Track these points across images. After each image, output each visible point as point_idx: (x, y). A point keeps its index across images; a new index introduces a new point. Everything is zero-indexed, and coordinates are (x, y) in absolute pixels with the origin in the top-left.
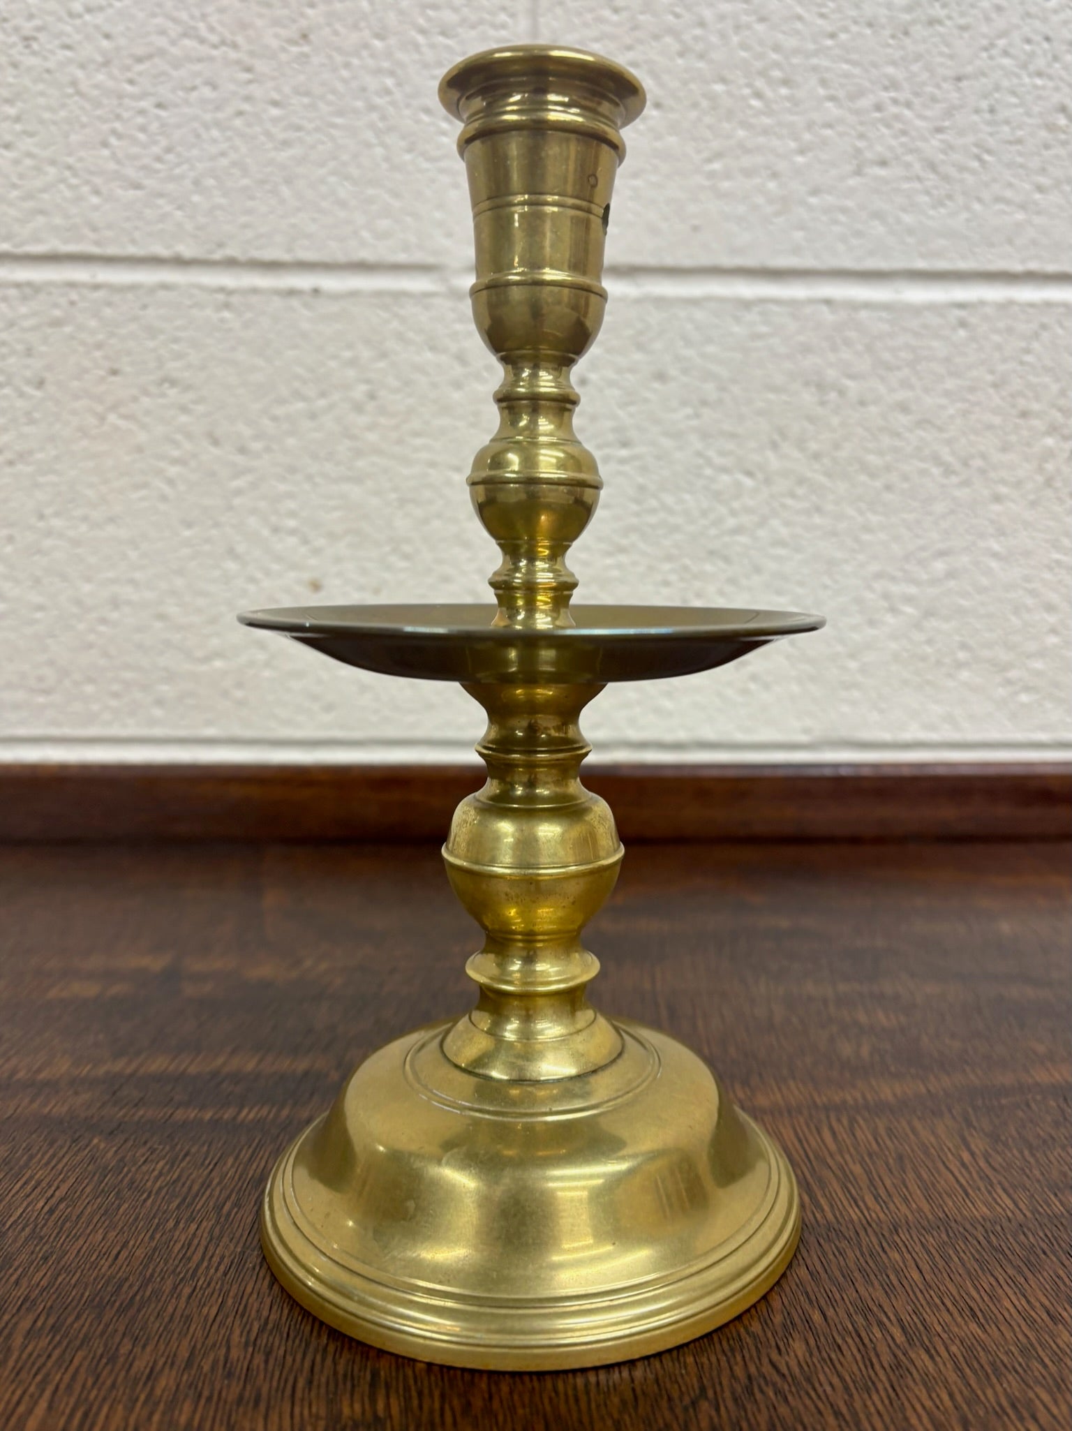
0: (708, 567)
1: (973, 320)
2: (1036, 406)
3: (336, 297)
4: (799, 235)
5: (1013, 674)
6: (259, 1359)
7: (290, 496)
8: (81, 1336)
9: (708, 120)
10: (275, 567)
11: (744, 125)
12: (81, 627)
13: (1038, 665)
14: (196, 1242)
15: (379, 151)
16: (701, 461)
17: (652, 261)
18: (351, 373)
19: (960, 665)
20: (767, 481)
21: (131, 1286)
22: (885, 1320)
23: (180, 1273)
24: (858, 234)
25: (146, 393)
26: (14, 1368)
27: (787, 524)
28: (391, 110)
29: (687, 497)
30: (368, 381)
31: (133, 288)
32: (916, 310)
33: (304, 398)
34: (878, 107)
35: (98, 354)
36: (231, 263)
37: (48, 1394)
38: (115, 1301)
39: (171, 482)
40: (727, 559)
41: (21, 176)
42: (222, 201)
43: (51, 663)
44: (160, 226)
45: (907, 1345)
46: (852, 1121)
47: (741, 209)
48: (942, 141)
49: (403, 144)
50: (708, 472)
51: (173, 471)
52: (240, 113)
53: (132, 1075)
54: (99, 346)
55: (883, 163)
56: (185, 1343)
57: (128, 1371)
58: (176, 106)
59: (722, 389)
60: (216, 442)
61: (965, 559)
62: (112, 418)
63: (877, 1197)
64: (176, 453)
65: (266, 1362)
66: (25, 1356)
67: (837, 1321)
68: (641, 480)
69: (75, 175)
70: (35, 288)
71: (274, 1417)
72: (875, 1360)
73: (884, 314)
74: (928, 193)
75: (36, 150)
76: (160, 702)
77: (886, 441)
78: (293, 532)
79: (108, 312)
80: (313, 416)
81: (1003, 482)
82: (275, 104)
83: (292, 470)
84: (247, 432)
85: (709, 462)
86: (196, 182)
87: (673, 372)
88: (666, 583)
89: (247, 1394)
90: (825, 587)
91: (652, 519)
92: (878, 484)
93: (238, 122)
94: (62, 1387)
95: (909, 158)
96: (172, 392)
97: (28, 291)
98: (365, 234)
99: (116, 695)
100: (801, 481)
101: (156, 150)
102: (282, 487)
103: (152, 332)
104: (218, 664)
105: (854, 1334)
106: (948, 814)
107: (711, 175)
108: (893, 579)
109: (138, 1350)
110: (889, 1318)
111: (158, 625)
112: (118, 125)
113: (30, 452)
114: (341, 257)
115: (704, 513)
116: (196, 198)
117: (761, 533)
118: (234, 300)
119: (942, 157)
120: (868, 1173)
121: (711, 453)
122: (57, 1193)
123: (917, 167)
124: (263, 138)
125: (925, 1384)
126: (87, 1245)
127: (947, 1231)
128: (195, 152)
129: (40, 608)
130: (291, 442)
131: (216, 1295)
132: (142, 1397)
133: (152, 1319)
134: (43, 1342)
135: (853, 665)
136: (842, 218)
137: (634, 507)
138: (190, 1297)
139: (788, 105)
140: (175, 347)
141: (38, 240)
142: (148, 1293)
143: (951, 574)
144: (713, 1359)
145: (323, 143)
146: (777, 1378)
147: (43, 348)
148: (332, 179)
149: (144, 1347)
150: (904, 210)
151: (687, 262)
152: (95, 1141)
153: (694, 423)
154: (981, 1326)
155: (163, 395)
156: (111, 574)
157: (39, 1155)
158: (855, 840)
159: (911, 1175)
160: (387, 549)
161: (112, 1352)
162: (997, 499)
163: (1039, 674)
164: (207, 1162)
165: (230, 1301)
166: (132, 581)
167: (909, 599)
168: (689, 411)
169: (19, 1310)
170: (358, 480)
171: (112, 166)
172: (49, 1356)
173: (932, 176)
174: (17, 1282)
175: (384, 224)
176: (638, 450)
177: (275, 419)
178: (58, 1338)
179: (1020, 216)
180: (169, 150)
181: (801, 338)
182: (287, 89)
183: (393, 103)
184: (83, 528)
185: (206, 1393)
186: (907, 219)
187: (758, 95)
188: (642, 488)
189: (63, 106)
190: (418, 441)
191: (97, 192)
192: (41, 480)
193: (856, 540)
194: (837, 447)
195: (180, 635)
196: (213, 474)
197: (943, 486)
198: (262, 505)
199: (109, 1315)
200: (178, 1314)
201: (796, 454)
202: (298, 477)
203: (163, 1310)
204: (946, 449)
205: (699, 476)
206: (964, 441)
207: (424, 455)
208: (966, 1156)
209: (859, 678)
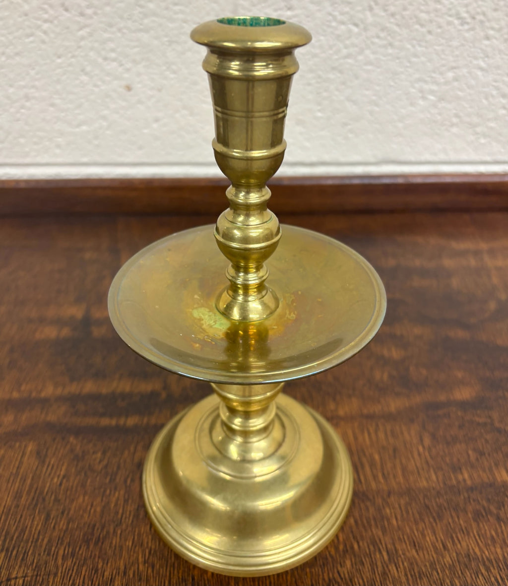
0: (331, 76)
5: (479, 129)
6: (150, 571)
7: (111, 40)
8: (83, 558)
10: (108, 78)
12: (12, 110)
13: (492, 125)
16: (330, 18)
19: (453, 125)
20: (365, 29)
21: (98, 529)
22: (381, 547)
23: (115, 521)
26: (61, 576)
27: (374, 53)
29: (322, 38)
38: (93, 538)
40: (341, 72)
46: (377, 425)
50: (334, 24)
51: (46, 26)
53: (79, 395)
56: (122, 562)
57: (103, 577)
60: (67, 10)
61: (465, 71)
63: (383, 474)
64: (46, 16)
66: (64, 570)
72: (376, 570)
76: (58, 146)
78: (114, 60)
81: (493, 28)
83: (111, 25)
85: (335, 19)
88: (309, 84)
92: (424, 30)
100: (383, 29)
102: (106, 35)
104: (84, 128)
106: (437, 199)
108: (426, 82)
109: (105, 566)
110: (382, 546)
111: (52, 109)
115: (331, 47)
117: (360, 58)
120: (381, 458)
121: (336, 13)
122: (62, 473)
130: (108, 9)
133: (108, 549)
134: (69, 562)
135: (400, 125)
138: (121, 534)
142: (105, 533)
144: (317, 570)
146: (339, 580)
149: (107, 564)
152: (71, 439)
154: (417, 551)
156: (22, 83)
159: (398, 461)
160: (164, 68)
161: (95, 567)
162: (487, 38)
163: (492, 128)
165: (136, 538)
166: (33, 87)
167: (432, 92)
169: (57, 544)
170: (146, 30)
172: (73, 570)
174: (54, 527)
190: (177, 8)
193: (410, 62)
194: (405, 9)
195: (63, 114)
196: (68, 28)
197: (459, 30)
198: (96, 45)
199: (91, 547)
200: (117, 545)
201: (383, 14)
202: (114, 29)
203: (111, 543)
204: (464, 9)
205: (329, 26)
206: (475, 5)
207: (181, 16)
208: (421, 448)
209: (403, 131)
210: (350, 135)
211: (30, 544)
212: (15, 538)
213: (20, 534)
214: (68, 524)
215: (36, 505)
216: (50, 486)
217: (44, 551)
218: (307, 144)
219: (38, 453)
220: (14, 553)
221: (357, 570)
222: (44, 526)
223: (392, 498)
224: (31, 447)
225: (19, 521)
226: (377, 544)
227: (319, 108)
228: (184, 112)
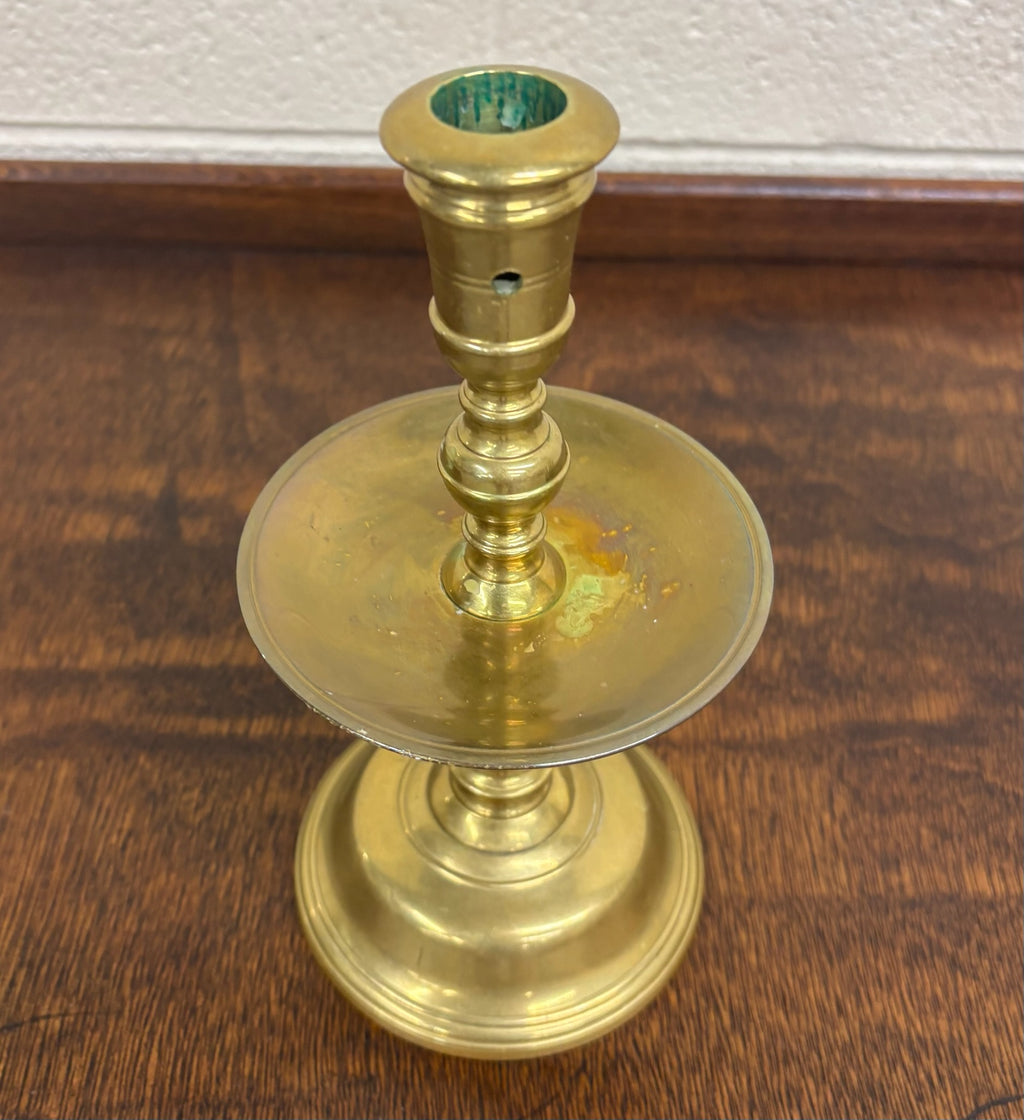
6: (290, 1017)
8: (169, 987)
14: (234, 889)
21: (195, 935)
22: (720, 1001)
23: (227, 924)
26: (129, 1018)
37: (156, 1044)
38: (186, 952)
46: (745, 765)
53: (156, 666)
56: (239, 998)
63: (745, 866)
65: (295, 1020)
66: (134, 1006)
71: (305, 1073)
72: (704, 1041)
76: (100, 88)
89: (285, 1049)
94: (165, 1037)
104: (158, 48)
105: (695, 1016)
109: (208, 1003)
120: (744, 834)
122: (125, 826)
132: (218, 1049)
134: (144, 993)
135: (883, 63)
138: (237, 948)
146: (635, 1056)
159: (777, 840)
161: (192, 1004)
169: (122, 957)
172: (151, 1008)
174: (115, 927)
195: (111, 16)
199: (184, 966)
200: (231, 967)
203: (220, 962)
208: (827, 818)
209: (890, 79)
210: (764, 83)
211: (71, 955)
212: (44, 943)
213: (53, 936)
214: (141, 922)
215: (80, 883)
216: (103, 851)
217: (99, 970)
218: (665, 100)
219: (80, 784)
220: (44, 970)
221: (669, 1038)
222: (97, 924)
223: (755, 914)
224: (65, 771)
225: (51, 912)
226: (713, 996)
227: (695, 18)
228: (383, 20)
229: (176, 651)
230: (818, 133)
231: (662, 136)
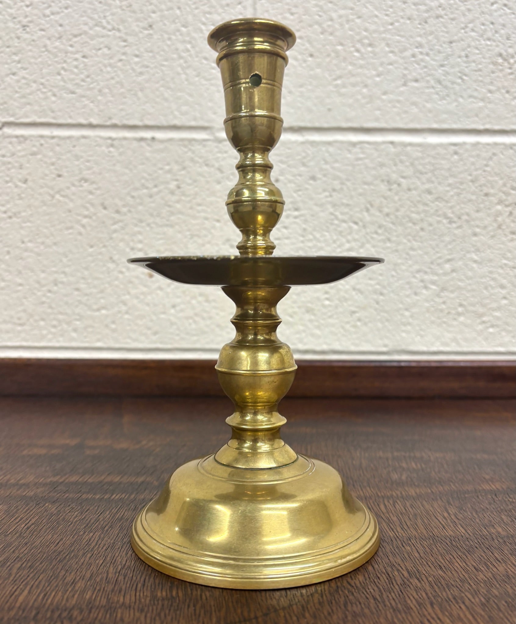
1: (461, 151)
2: (492, 191)
3: (162, 141)
4: (378, 113)
5: (485, 319)
7: (140, 233)
8: (43, 569)
9: (335, 62)
11: (351, 64)
12: (39, 294)
13: (497, 314)
14: (93, 539)
15: (183, 76)
16: (333, 217)
17: (309, 125)
18: (169, 176)
19: (459, 314)
20: (364, 227)
21: (64, 553)
23: (86, 549)
24: (406, 112)
25: (73, 185)
27: (374, 246)
28: (189, 58)
29: (326, 234)
30: (177, 180)
31: (69, 138)
32: (434, 147)
33: (147, 188)
34: (414, 56)
35: (52, 167)
36: (114, 126)
38: (57, 558)
39: (83, 226)
41: (20, 88)
42: (111, 99)
43: (24, 311)
44: (83, 110)
45: (409, 577)
46: (394, 502)
47: (351, 101)
48: (443, 70)
49: (194, 73)
50: (336, 222)
51: (85, 221)
52: (121, 60)
53: (62, 482)
54: (53, 164)
55: (416, 81)
56: (88, 572)
57: (64, 581)
58: (92, 57)
59: (342, 183)
60: (105, 208)
61: (460, 263)
62: (58, 196)
64: (86, 213)
65: (124, 578)
66: (17, 576)
67: (379, 569)
68: (304, 226)
69: (45, 88)
70: (25, 138)
73: (419, 149)
74: (437, 93)
75: (27, 76)
76: (75, 330)
77: (421, 207)
79: (58, 148)
80: (151, 196)
81: (478, 226)
82: (137, 56)
83: (141, 221)
84: (120, 203)
85: (337, 218)
86: (100, 91)
87: (319, 176)
89: (116, 588)
90: (393, 276)
91: (310, 244)
92: (418, 227)
93: (119, 64)
95: (428, 78)
96: (85, 185)
97: (22, 139)
98: (176, 113)
99: (54, 327)
100: (381, 226)
101: (82, 76)
102: (136, 229)
103: (77, 158)
104: (104, 312)
106: (455, 385)
107: (336, 86)
108: (426, 273)
109: (68, 574)
111: (76, 293)
112: (64, 65)
113: (19, 213)
114: (165, 123)
115: (334, 242)
116: (100, 98)
118: (116, 143)
119: (444, 77)
121: (337, 213)
122: (30, 522)
123: (432, 82)
124: (131, 71)
125: (416, 590)
126: (44, 539)
127: (433, 540)
128: (100, 77)
129: (21, 285)
130: (140, 208)
131: (102, 556)
133: (74, 564)
134: (26, 572)
135: (407, 314)
136: (398, 105)
137: (302, 239)
139: (371, 55)
140: (88, 164)
141: (27, 117)
142: (72, 556)
143: (453, 271)
145: (158, 73)
147: (28, 165)
148: (162, 89)
149: (70, 573)
150: (427, 102)
151: (326, 125)
152: (47, 505)
153: (329, 199)
155: (81, 186)
156: (54, 269)
157: (22, 509)
158: (409, 398)
161: (56, 575)
162: (475, 235)
163: (498, 318)
164: (97, 513)
165: (108, 559)
166: (64, 273)
167: (433, 283)
168: (327, 194)
169: (15, 560)
170: (172, 226)
171: (62, 83)
173: (439, 86)
174: (14, 551)
175: (184, 108)
176: (303, 212)
177: (133, 197)
178: (32, 570)
179: (481, 104)
180: (88, 76)
181: (380, 160)
182: (142, 50)
183: (190, 56)
184: (42, 247)
185: (98, 588)
186: (429, 105)
187: (358, 51)
188: (305, 230)
189: (40, 56)
190: (200, 208)
191: (54, 95)
192: (24, 225)
193: (408, 254)
194: (397, 210)
195: (86, 298)
196: (103, 222)
197: (449, 228)
198: (126, 237)
201: (378, 214)
202: (144, 224)
204: (450, 211)
205: (332, 224)
206: (458, 207)
207: (203, 214)
208: (446, 515)
209: (411, 320)
210: (359, 324)
218: (318, 332)
227: (327, 296)
228: (200, 299)
229: (74, 479)
230: (385, 346)
231: (318, 348)
